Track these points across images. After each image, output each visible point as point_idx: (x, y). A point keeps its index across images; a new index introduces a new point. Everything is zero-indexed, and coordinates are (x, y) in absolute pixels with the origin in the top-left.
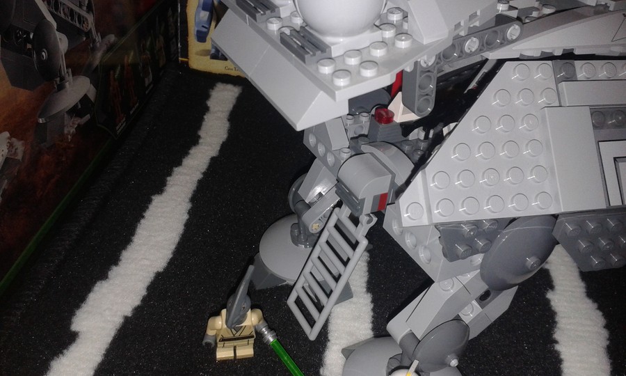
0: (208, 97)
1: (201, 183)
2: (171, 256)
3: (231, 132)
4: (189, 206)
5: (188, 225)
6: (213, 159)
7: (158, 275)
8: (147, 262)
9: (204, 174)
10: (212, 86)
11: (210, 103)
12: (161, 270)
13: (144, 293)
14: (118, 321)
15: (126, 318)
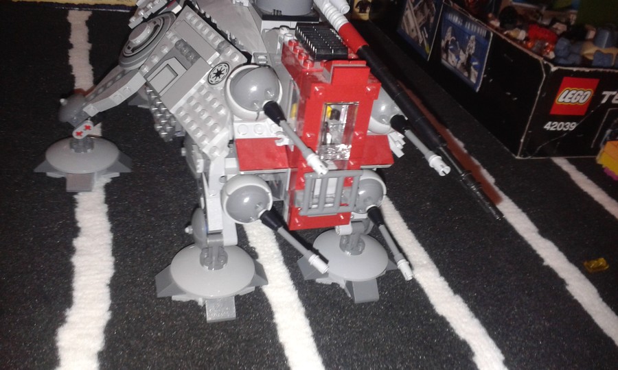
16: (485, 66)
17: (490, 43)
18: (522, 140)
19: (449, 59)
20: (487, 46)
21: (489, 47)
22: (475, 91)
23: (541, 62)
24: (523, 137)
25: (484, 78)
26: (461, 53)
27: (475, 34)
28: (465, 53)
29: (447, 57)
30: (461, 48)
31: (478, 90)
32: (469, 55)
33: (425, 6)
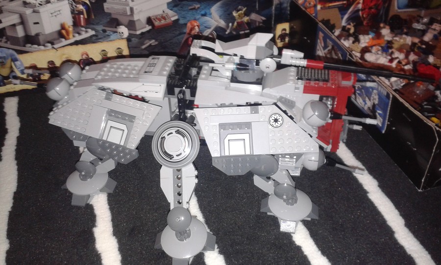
0: (3, 107)
1: (16, 150)
2: (17, 184)
3: (22, 121)
4: (16, 162)
5: (19, 170)
6: (18, 137)
7: (15, 193)
8: (8, 190)
9: (17, 146)
10: (3, 101)
11: (6, 110)
12: (15, 191)
13: (13, 201)
14: (7, 214)
15: (10, 212)
16: (388, 116)
17: (390, 102)
18: (423, 180)
19: (358, 100)
20: (389, 103)
21: (390, 104)
22: (381, 132)
23: (434, 129)
24: (424, 178)
25: (388, 124)
26: (367, 99)
27: (377, 89)
28: (370, 100)
29: (356, 98)
30: (367, 96)
31: (383, 132)
32: (374, 104)
33: (333, 52)
